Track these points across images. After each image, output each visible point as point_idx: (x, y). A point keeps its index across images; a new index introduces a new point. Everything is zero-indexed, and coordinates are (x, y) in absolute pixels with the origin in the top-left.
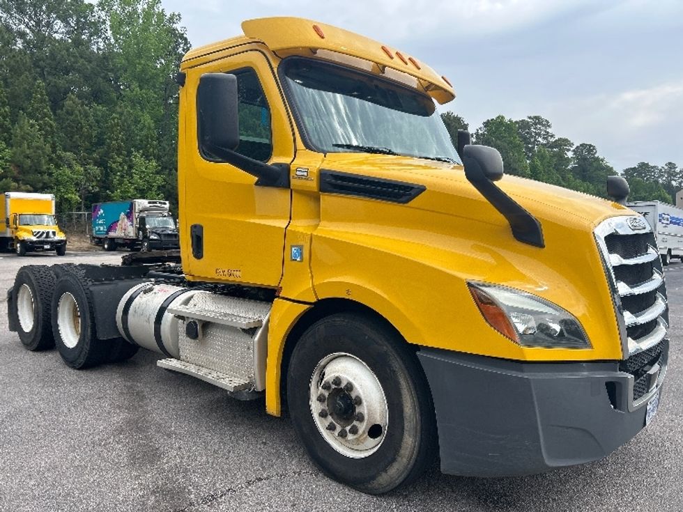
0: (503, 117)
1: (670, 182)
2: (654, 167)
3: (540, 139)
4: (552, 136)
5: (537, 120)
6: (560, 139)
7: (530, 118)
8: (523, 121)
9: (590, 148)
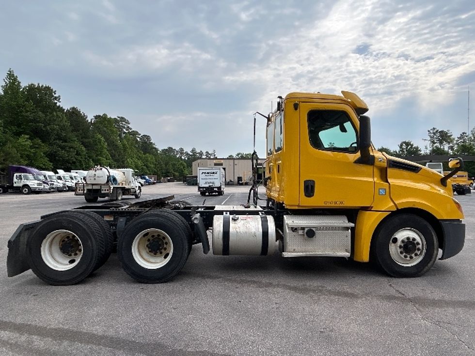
0: (106, 115)
1: (181, 157)
2: (175, 149)
3: (124, 130)
4: (131, 129)
5: (123, 119)
6: (133, 131)
7: (119, 117)
8: (115, 118)
9: (148, 137)
